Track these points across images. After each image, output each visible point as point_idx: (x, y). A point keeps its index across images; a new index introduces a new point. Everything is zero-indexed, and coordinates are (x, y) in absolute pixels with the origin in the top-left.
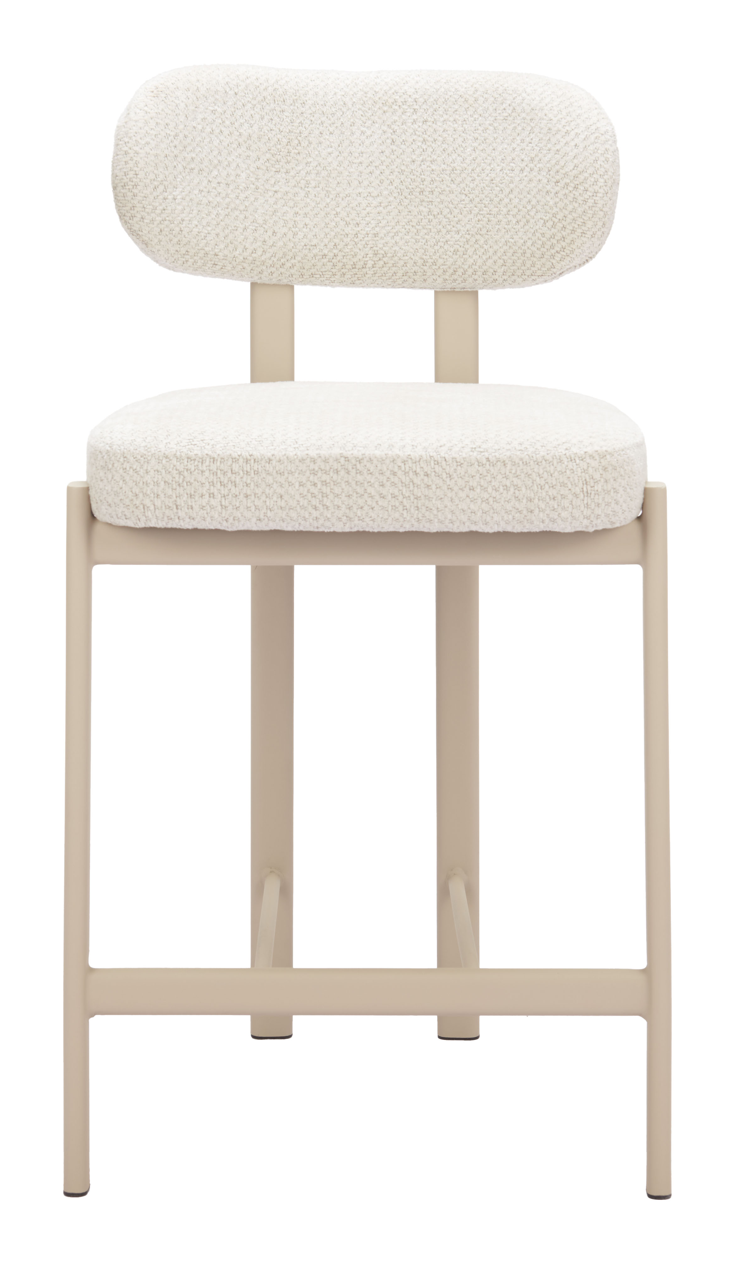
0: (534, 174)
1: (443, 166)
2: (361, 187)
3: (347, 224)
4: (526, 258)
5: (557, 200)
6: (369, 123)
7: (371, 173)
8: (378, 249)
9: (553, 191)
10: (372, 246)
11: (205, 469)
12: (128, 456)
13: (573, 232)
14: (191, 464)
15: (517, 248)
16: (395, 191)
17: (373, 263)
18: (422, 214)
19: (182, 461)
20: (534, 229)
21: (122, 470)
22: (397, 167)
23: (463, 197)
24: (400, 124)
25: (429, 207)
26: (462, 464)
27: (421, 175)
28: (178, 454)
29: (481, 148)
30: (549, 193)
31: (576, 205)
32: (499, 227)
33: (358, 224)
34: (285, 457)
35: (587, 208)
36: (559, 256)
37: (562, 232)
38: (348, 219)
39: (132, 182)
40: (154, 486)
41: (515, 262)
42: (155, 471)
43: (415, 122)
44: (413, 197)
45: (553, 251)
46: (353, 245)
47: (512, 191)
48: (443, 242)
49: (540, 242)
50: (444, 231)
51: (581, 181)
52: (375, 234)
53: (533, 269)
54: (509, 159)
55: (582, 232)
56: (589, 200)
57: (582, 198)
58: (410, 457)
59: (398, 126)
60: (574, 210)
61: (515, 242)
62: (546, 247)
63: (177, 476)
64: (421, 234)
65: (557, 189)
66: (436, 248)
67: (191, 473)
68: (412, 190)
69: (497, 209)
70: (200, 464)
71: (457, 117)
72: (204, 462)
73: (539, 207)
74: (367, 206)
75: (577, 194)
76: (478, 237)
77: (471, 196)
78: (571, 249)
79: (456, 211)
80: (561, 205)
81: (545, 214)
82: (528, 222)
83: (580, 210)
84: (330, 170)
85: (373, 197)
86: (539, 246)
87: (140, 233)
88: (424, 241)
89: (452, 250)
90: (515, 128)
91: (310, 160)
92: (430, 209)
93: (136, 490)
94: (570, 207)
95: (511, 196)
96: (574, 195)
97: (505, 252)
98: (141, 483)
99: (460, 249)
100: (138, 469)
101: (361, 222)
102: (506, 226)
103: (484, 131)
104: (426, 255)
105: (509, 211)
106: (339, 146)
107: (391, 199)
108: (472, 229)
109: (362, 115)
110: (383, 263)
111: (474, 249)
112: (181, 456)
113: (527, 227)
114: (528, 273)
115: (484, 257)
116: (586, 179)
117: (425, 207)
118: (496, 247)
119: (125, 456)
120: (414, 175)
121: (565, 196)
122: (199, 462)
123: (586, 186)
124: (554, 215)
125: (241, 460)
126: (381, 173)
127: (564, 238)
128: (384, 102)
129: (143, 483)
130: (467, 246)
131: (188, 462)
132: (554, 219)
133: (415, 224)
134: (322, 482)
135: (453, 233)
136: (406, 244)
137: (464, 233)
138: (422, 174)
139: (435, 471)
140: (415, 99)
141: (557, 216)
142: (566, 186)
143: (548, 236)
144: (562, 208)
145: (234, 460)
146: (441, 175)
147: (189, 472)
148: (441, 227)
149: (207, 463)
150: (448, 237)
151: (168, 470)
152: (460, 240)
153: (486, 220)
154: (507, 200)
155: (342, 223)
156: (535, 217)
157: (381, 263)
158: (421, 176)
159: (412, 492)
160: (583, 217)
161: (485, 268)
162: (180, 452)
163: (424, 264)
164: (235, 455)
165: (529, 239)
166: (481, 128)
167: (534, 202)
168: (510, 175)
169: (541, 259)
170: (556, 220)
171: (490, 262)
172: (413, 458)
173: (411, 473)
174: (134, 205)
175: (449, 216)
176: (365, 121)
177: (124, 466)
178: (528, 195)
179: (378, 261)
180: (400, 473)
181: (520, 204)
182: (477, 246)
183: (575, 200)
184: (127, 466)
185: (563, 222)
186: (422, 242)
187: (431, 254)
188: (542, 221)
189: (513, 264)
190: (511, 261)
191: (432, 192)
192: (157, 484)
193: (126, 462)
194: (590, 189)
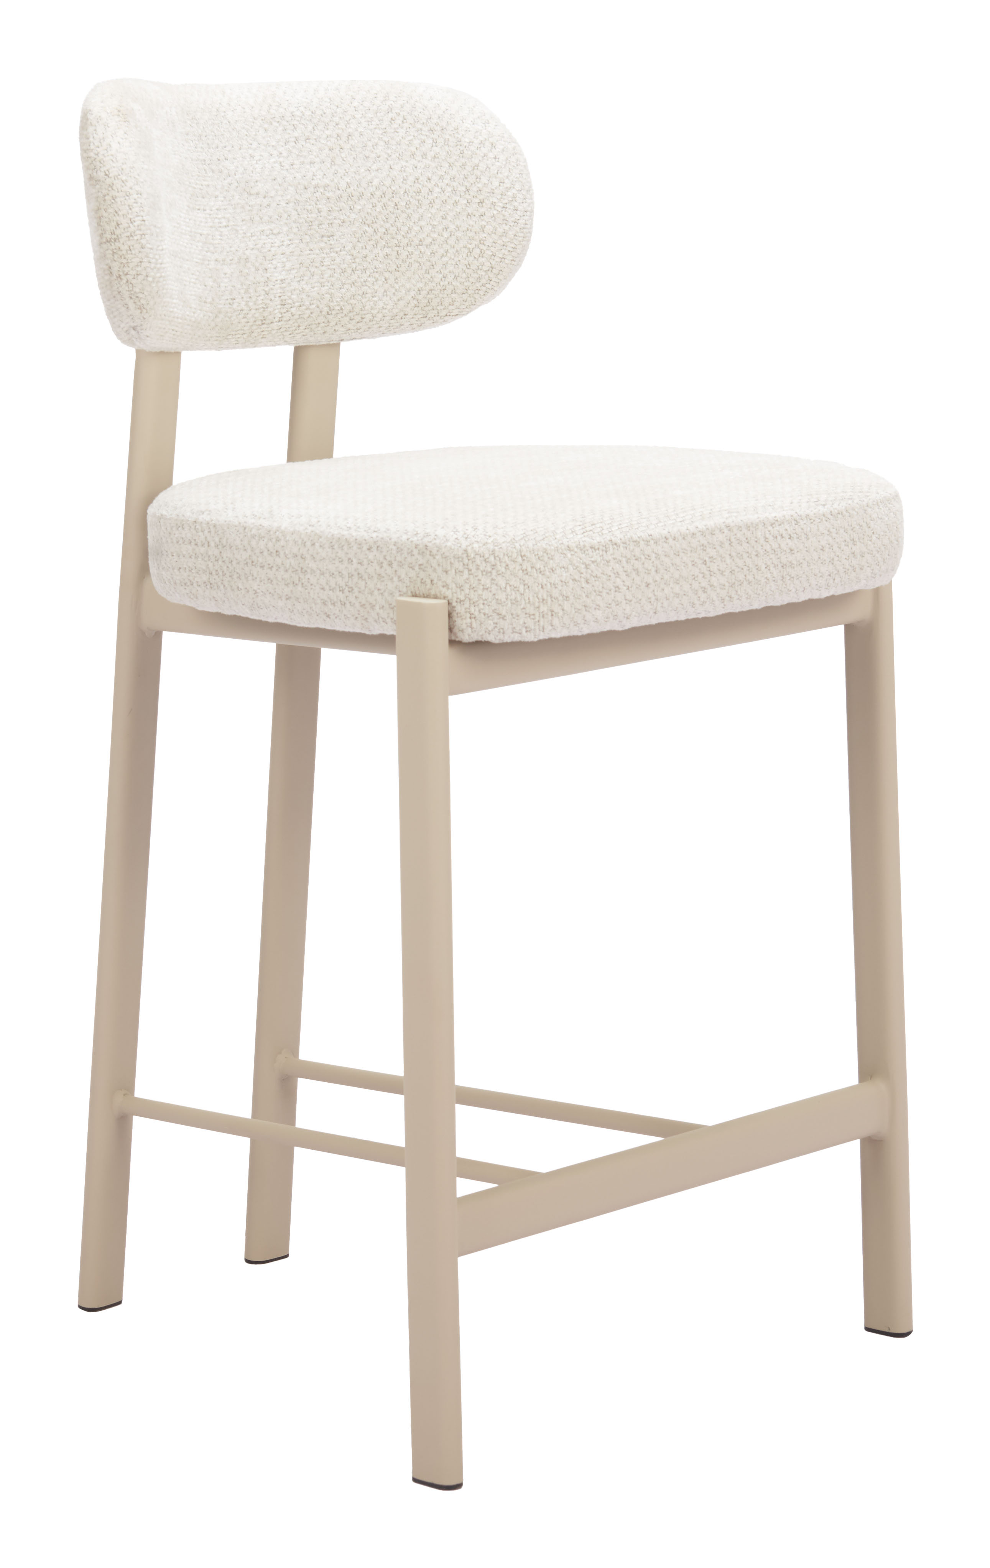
0: (448, 194)
1: (338, 192)
2: (262, 223)
3: (257, 269)
4: (445, 296)
5: (484, 223)
6: (255, 145)
7: (268, 206)
8: (286, 298)
9: (477, 214)
10: (280, 295)
11: (610, 558)
12: (528, 554)
13: (503, 260)
14: (596, 555)
15: (434, 285)
16: (294, 225)
17: (280, 316)
18: (325, 251)
19: (586, 552)
20: (456, 259)
21: (521, 571)
22: (291, 197)
23: (366, 228)
24: (283, 144)
25: (331, 242)
26: (814, 521)
27: (316, 204)
28: (582, 544)
29: (374, 167)
30: (472, 216)
31: (507, 228)
32: (410, 261)
33: (266, 269)
34: (679, 533)
35: (518, 230)
36: (484, 288)
37: (491, 261)
38: (257, 264)
39: (140, 230)
40: (562, 586)
41: (430, 301)
42: (561, 568)
43: (297, 140)
44: (313, 231)
45: (478, 285)
46: (264, 295)
47: (422, 216)
48: (348, 284)
49: (464, 275)
50: (349, 271)
51: (510, 199)
52: (282, 280)
53: (451, 307)
54: (412, 179)
55: (512, 259)
56: (520, 221)
57: (513, 219)
58: (776, 519)
59: (282, 146)
60: (505, 234)
61: (432, 277)
62: (471, 280)
63: (583, 570)
64: (326, 276)
65: (482, 210)
66: (343, 291)
67: (597, 564)
68: (310, 224)
69: (406, 241)
70: (604, 553)
71: (340, 132)
72: (608, 550)
73: (459, 234)
74: (272, 247)
75: (506, 214)
76: (387, 275)
77: (375, 226)
78: (497, 281)
79: (360, 245)
80: (489, 228)
81: (469, 241)
82: (447, 252)
83: (511, 234)
84: (235, 204)
85: (274, 234)
86: (462, 280)
87: (141, 295)
88: (329, 284)
89: (361, 293)
90: (410, 141)
91: (217, 193)
92: (331, 245)
93: (543, 594)
94: (500, 230)
95: (422, 223)
96: (504, 216)
97: (419, 290)
98: (548, 584)
99: (369, 291)
100: (542, 569)
101: (269, 266)
102: (419, 260)
103: (375, 147)
104: (332, 301)
105: (421, 241)
106: (235, 175)
107: (291, 236)
108: (380, 266)
109: (246, 135)
110: (290, 315)
111: (383, 291)
112: (584, 546)
113: (445, 259)
114: (443, 313)
115: (395, 299)
116: (514, 197)
117: (326, 243)
118: (408, 286)
119: (523, 554)
120: (310, 205)
121: (493, 218)
122: (603, 550)
123: (516, 204)
124: (482, 242)
125: (642, 543)
126: (278, 205)
127: (493, 268)
128: (263, 118)
129: (551, 583)
130: (376, 287)
131: (593, 552)
132: (482, 246)
133: (318, 265)
134: (710, 558)
135: (359, 272)
136: (313, 290)
137: (372, 271)
138: (318, 203)
139: (795, 533)
140: (292, 113)
141: (485, 243)
142: (492, 207)
143: (473, 267)
144: (490, 233)
145: (637, 543)
146: (338, 204)
147: (595, 564)
148: (346, 265)
149: (611, 551)
150: (354, 277)
151: (574, 565)
152: (369, 279)
153: (395, 253)
154: (416, 228)
155: (253, 269)
156: (456, 246)
157: (288, 315)
158: (317, 206)
159: (779, 560)
160: (514, 241)
161: (395, 311)
162: (583, 542)
163: (330, 312)
164: (635, 538)
165: (450, 272)
166: (370, 144)
167: (452, 227)
168: (417, 197)
169: (464, 295)
170: (484, 248)
171: (402, 303)
172: (779, 520)
173: (779, 538)
174: (141, 260)
175: (353, 252)
176: (251, 142)
177: (524, 568)
178: (443, 220)
179: (285, 313)
180: (771, 538)
181: (435, 232)
182: (386, 286)
183: (505, 222)
184: (526, 565)
185: (493, 249)
186: (327, 286)
187: (339, 300)
188: (466, 251)
189: (428, 304)
190: (426, 301)
191: (331, 224)
192: (565, 583)
193: (526, 562)
194: (520, 208)
